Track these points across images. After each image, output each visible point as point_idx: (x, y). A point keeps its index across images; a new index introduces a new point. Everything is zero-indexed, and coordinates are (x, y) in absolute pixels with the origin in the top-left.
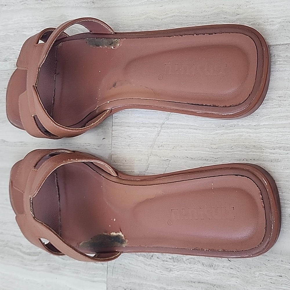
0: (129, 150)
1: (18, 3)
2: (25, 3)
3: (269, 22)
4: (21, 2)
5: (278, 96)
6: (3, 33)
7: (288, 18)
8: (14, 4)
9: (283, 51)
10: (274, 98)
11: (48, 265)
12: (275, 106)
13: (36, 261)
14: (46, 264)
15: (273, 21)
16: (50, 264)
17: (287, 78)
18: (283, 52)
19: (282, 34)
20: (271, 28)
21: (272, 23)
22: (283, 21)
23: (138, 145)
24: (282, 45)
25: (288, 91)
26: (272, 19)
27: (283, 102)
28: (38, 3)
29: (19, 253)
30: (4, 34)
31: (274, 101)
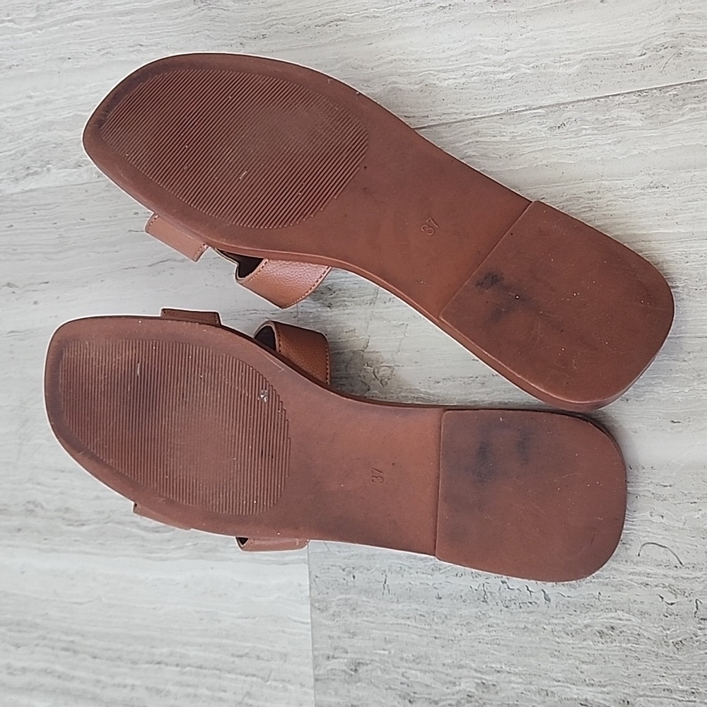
0: (330, 314)
1: (93, 52)
2: (107, 53)
3: (563, 62)
4: (99, 50)
5: (587, 191)
6: (69, 113)
7: (594, 52)
8: (85, 54)
9: (590, 111)
10: (580, 196)
11: (194, 545)
12: (583, 210)
13: (169, 541)
14: (189, 544)
15: (569, 60)
16: (197, 544)
17: (599, 158)
18: (590, 113)
19: (585, 81)
20: (567, 71)
21: (567, 63)
22: (586, 58)
23: (346, 303)
24: (588, 100)
25: (603, 182)
26: (568, 56)
27: (596, 201)
28: (134, 51)
29: (135, 531)
30: (71, 114)
31: (581, 200)
